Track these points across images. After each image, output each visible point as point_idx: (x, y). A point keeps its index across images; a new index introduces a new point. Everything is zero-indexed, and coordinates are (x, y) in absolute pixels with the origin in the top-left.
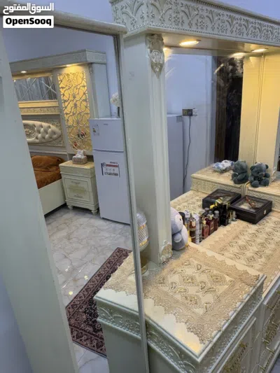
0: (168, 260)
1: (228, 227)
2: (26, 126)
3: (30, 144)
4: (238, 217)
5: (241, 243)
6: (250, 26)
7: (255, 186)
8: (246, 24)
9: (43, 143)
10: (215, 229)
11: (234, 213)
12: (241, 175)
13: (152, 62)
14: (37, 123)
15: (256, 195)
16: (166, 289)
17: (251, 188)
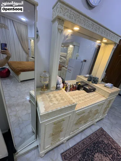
0: (53, 91)
1: (79, 91)
2: (60, 58)
3: (60, 62)
4: (84, 89)
5: (80, 95)
6: (100, 29)
7: (92, 83)
8: (99, 28)
9: (62, 63)
10: (75, 90)
11: (83, 88)
12: (90, 79)
13: (58, 28)
14: (63, 58)
15: (92, 85)
16: (47, 96)
17: (91, 83)
